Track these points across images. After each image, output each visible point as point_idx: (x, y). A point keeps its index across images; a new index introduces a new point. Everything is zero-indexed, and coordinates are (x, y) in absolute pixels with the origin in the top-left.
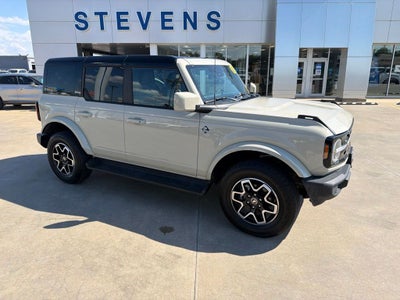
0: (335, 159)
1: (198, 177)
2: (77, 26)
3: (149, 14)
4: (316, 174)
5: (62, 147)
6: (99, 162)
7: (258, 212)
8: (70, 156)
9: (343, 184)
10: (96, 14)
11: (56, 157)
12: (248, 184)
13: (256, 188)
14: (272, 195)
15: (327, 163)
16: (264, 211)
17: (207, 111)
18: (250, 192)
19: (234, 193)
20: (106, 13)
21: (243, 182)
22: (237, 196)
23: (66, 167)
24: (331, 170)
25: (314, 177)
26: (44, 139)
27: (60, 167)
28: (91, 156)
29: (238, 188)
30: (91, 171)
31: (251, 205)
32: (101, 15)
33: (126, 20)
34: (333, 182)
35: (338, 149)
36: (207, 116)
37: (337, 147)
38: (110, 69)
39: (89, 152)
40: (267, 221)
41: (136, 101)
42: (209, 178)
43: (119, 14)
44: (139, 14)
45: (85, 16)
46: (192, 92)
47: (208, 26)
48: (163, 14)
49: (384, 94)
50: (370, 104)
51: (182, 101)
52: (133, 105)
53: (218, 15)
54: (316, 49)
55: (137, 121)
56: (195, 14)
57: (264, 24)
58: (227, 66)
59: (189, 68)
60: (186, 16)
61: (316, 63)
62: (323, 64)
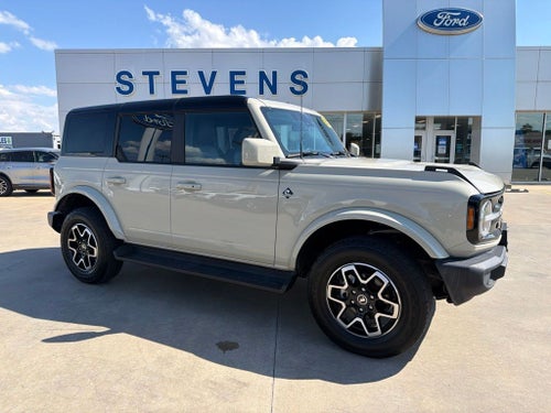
0: (484, 232)
1: (277, 266)
2: (118, 89)
3: (214, 74)
4: (456, 254)
5: (82, 229)
6: (134, 250)
7: (368, 317)
8: (92, 243)
9: (498, 272)
10: (144, 73)
11: (73, 244)
12: (351, 272)
13: (365, 279)
14: (389, 287)
15: (473, 235)
16: (377, 315)
17: (290, 167)
18: (355, 285)
19: (330, 287)
20: (158, 73)
21: (344, 270)
22: (335, 293)
23: (86, 259)
24: (479, 247)
25: (453, 258)
26: (57, 222)
27: (77, 260)
28: (122, 241)
29: (338, 280)
30: (122, 262)
31: (356, 306)
32: (151, 75)
33: (184, 82)
34: (484, 265)
35: (487, 216)
36: (290, 174)
37: (486, 214)
38: (159, 132)
39: (119, 235)
40: (383, 330)
41: (188, 160)
42: (292, 266)
43: (174, 74)
44: (201, 74)
45: (130, 76)
46: (268, 139)
47: (292, 89)
48: (233, 74)
49: (536, 180)
50: (517, 191)
51: (253, 150)
52: (185, 164)
53: (305, 76)
54: (437, 120)
55: (190, 186)
56: (275, 73)
57: (366, 87)
58: (317, 117)
59: (264, 110)
60: (262, 76)
61: (438, 138)
62: (448, 139)
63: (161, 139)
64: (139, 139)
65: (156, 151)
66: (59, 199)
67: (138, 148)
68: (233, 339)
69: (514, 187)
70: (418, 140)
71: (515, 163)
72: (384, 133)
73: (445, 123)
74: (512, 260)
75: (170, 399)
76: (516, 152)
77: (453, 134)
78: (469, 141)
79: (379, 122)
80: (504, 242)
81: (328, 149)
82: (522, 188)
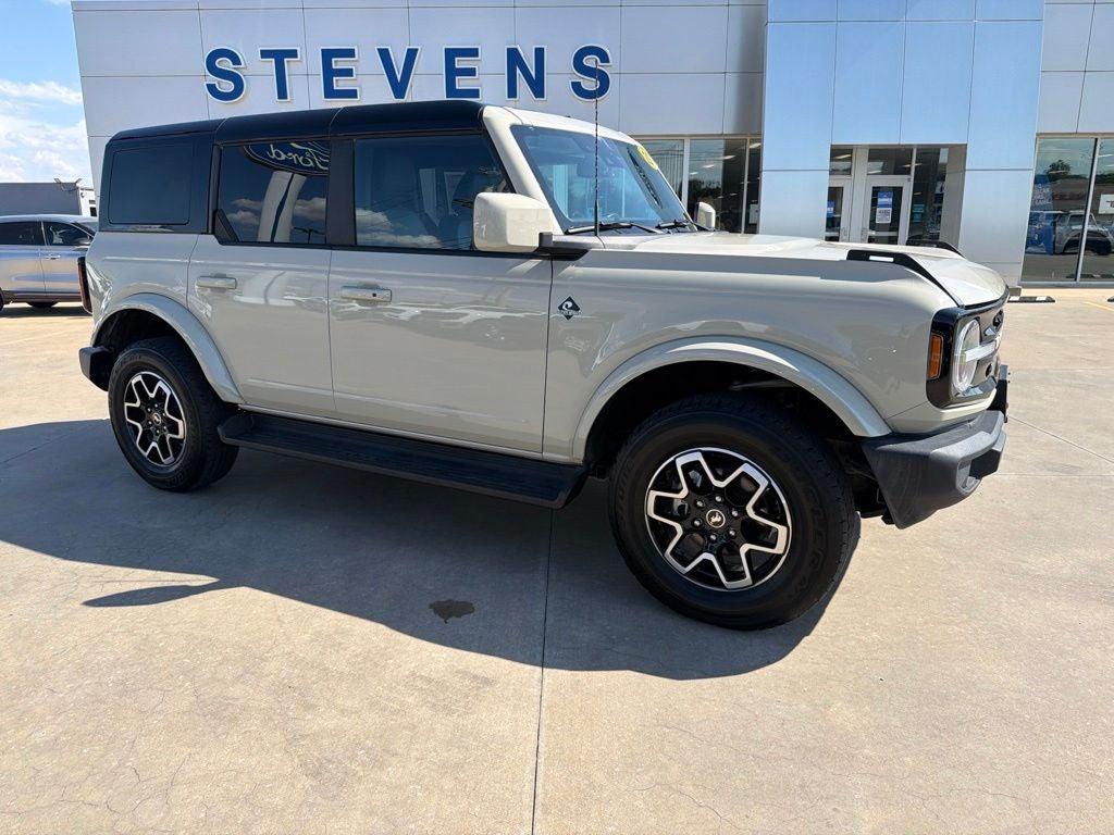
0: (961, 383)
1: (548, 455)
3: (412, 54)
4: (902, 429)
5: (151, 382)
6: (257, 424)
7: (727, 551)
8: (174, 410)
9: (986, 463)
10: (265, 54)
11: (133, 413)
12: (695, 465)
13: (722, 479)
14: (769, 495)
15: (940, 391)
16: (745, 548)
17: (573, 254)
18: (703, 490)
19: (653, 495)
20: (293, 54)
21: (681, 461)
22: (663, 506)
23: (162, 442)
24: (950, 414)
25: (897, 436)
26: (99, 367)
27: (144, 444)
28: (233, 406)
29: (668, 481)
30: (235, 449)
31: (704, 531)
32: (280, 57)
33: (348, 73)
34: (959, 449)
35: (969, 352)
36: (573, 269)
37: (968, 347)
38: (299, 180)
39: (227, 394)
40: (756, 576)
41: (362, 238)
42: (579, 455)
43: (328, 55)
44: (384, 54)
45: (235, 60)
46: (526, 193)
47: (577, 87)
48: (451, 54)
49: (1070, 278)
50: (1032, 300)
51: (496, 218)
52: (355, 247)
53: (604, 57)
54: (876, 153)
55: (368, 295)
56: (539, 53)
57: (732, 82)
58: (628, 146)
59: (519, 131)
60: (514, 57)
61: (876, 191)
62: (897, 193)
63: (305, 194)
64: (259, 194)
65: (295, 219)
66: (101, 320)
67: (258, 214)
68: (461, 596)
69: (1025, 293)
70: (835, 195)
71: (1030, 242)
72: (766, 180)
73: (891, 158)
74: (1011, 439)
75: (343, 712)
76: (1033, 219)
77: (907, 184)
78: (940, 198)
79: (756, 156)
80: (999, 404)
81: (652, 215)
82: (1041, 294)
